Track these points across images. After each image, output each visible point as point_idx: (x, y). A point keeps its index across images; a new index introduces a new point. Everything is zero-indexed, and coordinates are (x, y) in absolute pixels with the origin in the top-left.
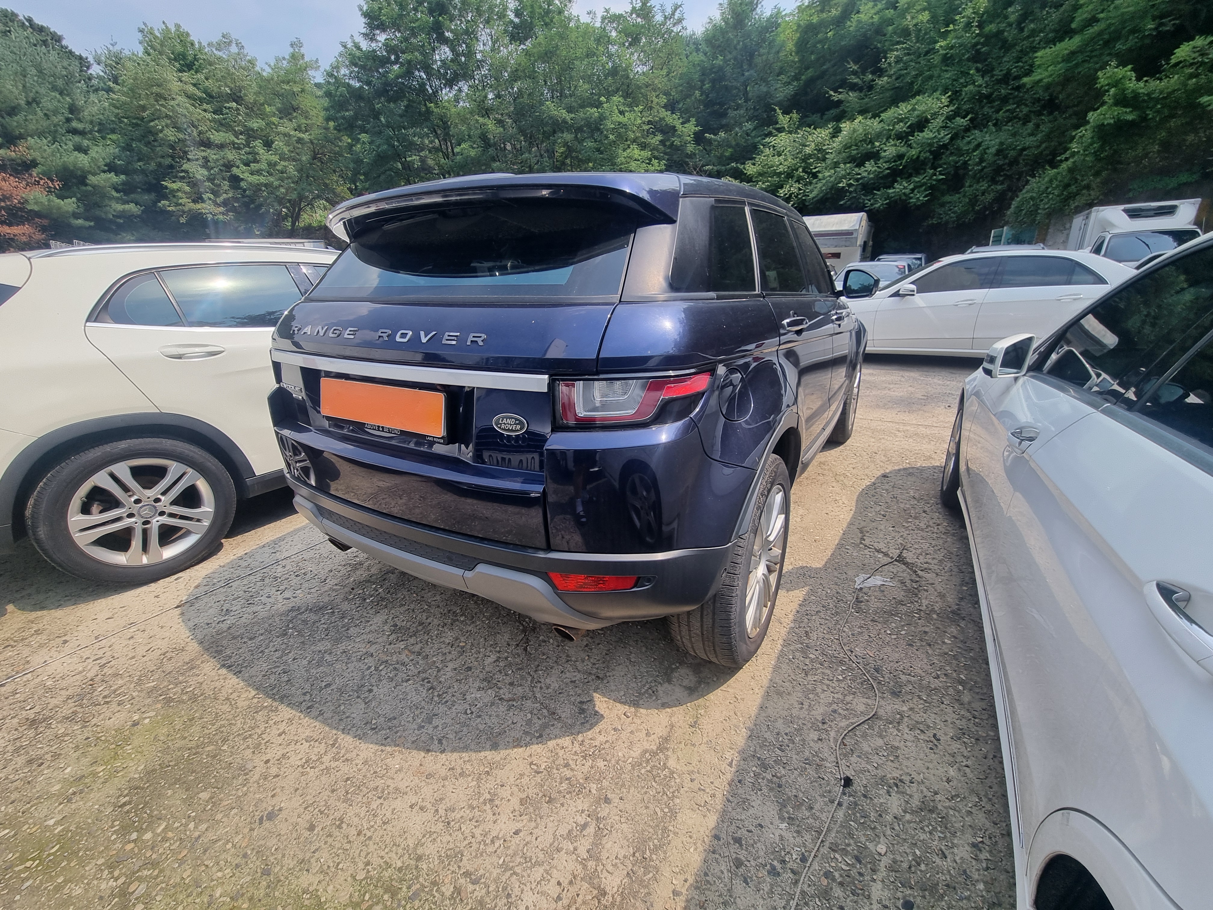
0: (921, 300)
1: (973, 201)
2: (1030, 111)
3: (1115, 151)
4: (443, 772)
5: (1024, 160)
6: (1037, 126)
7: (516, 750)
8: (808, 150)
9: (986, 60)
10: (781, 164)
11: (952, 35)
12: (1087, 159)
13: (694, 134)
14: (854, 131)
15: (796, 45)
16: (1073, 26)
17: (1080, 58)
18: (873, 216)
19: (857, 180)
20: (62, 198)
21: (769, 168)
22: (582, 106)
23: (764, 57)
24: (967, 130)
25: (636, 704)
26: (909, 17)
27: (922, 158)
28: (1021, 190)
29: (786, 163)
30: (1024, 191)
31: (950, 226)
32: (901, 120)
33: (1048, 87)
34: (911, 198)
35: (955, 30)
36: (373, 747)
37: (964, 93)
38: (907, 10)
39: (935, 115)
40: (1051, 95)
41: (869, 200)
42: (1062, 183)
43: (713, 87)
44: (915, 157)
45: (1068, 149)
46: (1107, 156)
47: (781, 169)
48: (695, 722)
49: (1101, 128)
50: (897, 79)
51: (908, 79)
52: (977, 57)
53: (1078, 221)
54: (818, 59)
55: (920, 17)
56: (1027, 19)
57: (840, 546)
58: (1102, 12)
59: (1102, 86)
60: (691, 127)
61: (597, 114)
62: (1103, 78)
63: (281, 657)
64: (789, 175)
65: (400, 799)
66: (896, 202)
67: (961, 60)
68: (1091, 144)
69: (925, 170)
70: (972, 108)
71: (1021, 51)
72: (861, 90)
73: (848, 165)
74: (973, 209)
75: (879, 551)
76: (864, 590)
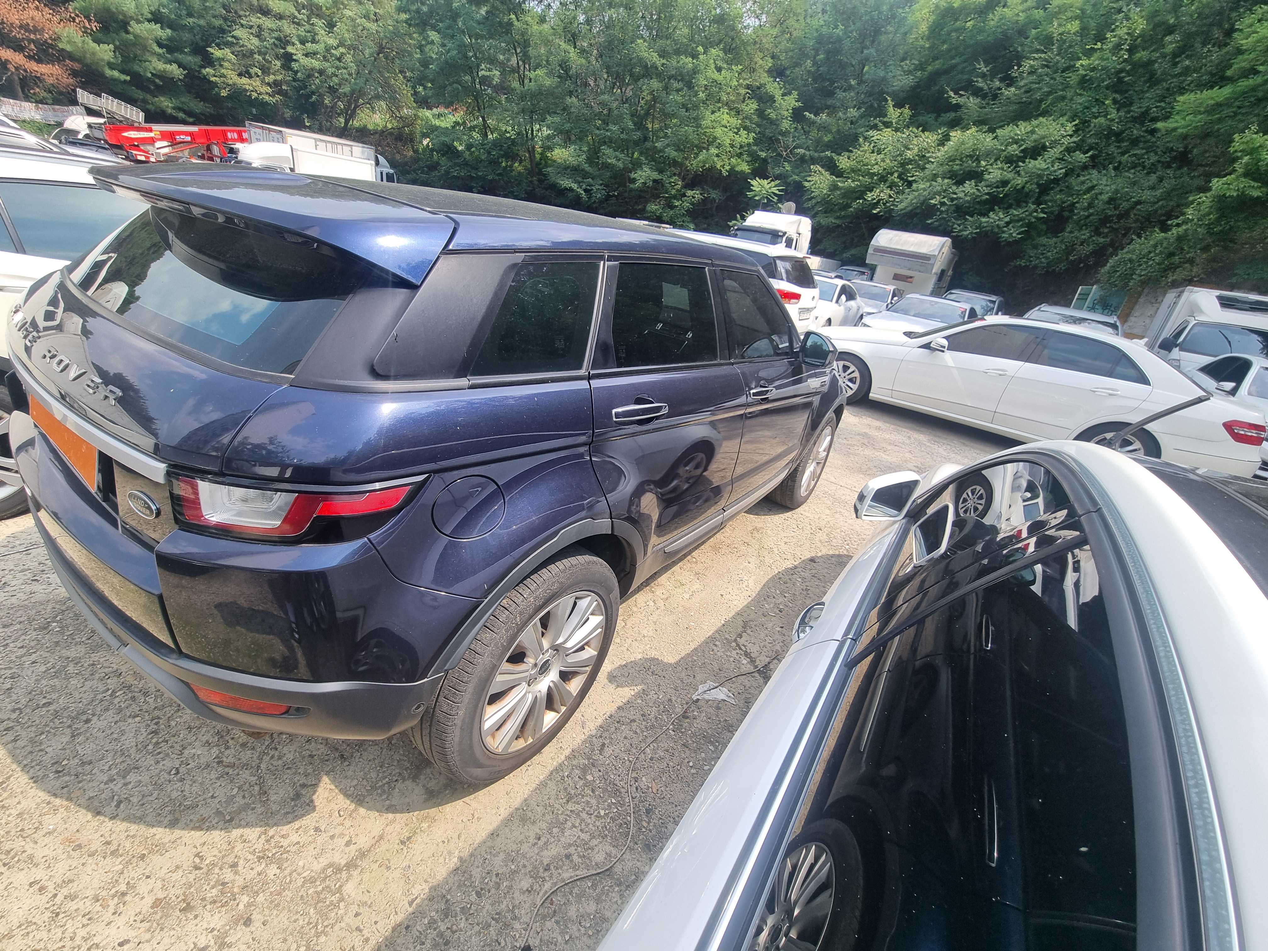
0: (950, 358)
1: (1070, 249)
2: (1159, 161)
3: (1231, 228)
4: (96, 845)
5: (1135, 215)
6: (1161, 180)
7: (193, 832)
8: (909, 154)
9: (1127, 91)
10: (877, 164)
11: (1097, 55)
12: (1199, 230)
13: (793, 109)
14: (963, 143)
15: (930, 28)
16: (1229, 73)
17: (1227, 111)
18: (958, 243)
19: (952, 200)
20: (98, 41)
21: (864, 165)
22: (678, 52)
23: (891, 36)
24: (1085, 167)
25: (360, 800)
26: (1055, 24)
27: (1026, 189)
28: (1122, 249)
29: (882, 164)
30: (1125, 250)
31: (1038, 272)
32: (1016, 142)
33: (1185, 137)
34: (1004, 232)
35: (1101, 49)
36: (43, 796)
37: (1092, 125)
38: (1055, 15)
39: (1055, 143)
40: (1186, 147)
41: (959, 225)
42: (1166, 251)
43: (827, 59)
44: (1019, 187)
45: (1183, 214)
46: (1221, 231)
47: (875, 169)
48: (409, 838)
49: (1221, 199)
50: (1026, 92)
51: (1038, 96)
52: (1118, 86)
53: (1170, 296)
54: (949, 50)
55: (1069, 26)
56: (1183, 53)
57: (711, 640)
58: (1262, 64)
59: (1236, 151)
60: (791, 102)
61: (690, 65)
62: (1238, 143)
63: (22, 657)
64: (883, 179)
65: (26, 870)
66: (986, 233)
67: (1099, 86)
68: (1208, 214)
69: (1027, 203)
70: (1097, 144)
71: (1168, 89)
72: (984, 97)
73: (946, 181)
74: (1067, 259)
75: (747, 654)
76: (699, 703)
